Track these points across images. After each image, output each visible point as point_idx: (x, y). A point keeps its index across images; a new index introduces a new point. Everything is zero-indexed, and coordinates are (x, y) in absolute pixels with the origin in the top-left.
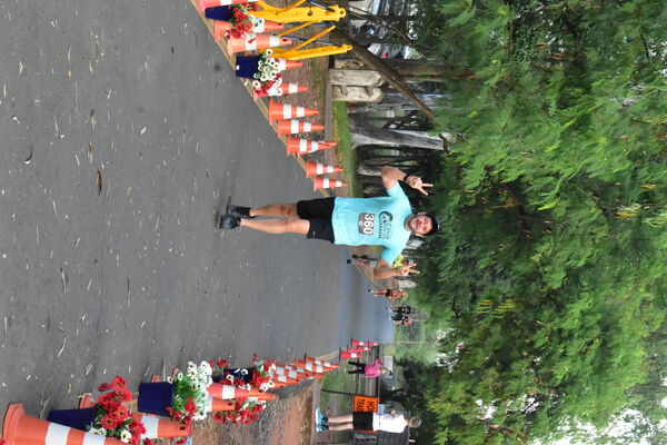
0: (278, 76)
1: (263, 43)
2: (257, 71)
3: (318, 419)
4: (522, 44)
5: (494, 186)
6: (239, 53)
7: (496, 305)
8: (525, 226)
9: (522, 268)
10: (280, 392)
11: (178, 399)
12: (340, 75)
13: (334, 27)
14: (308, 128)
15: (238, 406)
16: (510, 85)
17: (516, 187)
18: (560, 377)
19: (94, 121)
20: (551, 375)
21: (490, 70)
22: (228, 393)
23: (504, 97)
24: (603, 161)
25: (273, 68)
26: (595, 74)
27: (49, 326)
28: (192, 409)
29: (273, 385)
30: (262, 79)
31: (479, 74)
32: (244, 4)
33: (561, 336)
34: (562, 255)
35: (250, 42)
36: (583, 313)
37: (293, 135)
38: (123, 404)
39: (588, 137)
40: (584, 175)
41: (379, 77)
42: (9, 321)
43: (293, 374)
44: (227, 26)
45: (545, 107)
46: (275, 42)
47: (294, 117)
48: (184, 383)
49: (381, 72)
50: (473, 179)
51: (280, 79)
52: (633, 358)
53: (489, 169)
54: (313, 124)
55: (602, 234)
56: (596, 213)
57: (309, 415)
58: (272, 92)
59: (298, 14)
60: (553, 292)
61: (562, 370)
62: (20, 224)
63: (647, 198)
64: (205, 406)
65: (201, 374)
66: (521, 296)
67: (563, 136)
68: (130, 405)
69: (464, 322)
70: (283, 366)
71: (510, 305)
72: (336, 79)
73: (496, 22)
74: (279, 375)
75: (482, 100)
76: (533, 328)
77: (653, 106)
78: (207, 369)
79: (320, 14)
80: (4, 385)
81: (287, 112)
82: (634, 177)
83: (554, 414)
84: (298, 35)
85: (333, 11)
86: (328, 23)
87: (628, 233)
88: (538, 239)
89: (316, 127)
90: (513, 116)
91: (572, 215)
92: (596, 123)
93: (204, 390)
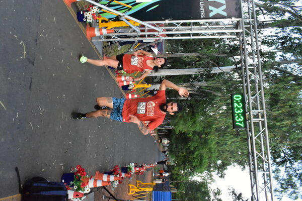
3: (154, 175)
5: (181, 133)
7: (182, 153)
8: (186, 140)
9: (187, 147)
10: (147, 170)
11: (128, 170)
15: (139, 171)
17: (184, 133)
22: (137, 169)
24: (198, 128)
26: (196, 114)
28: (131, 172)
33: (194, 158)
34: (192, 146)
36: (197, 154)
39: (196, 124)
40: (195, 131)
45: (188, 120)
48: (129, 167)
50: (177, 132)
52: (206, 161)
55: (199, 141)
56: (198, 137)
57: (152, 174)
60: (192, 151)
61: (194, 164)
63: (206, 134)
64: (133, 171)
65: (132, 165)
66: (186, 152)
67: (192, 124)
68: (120, 171)
69: (177, 157)
71: (185, 154)
75: (178, 118)
76: (189, 157)
77: (206, 119)
78: (133, 164)
82: (204, 131)
87: (203, 140)
88: (189, 142)
92: (197, 121)
93: (133, 168)
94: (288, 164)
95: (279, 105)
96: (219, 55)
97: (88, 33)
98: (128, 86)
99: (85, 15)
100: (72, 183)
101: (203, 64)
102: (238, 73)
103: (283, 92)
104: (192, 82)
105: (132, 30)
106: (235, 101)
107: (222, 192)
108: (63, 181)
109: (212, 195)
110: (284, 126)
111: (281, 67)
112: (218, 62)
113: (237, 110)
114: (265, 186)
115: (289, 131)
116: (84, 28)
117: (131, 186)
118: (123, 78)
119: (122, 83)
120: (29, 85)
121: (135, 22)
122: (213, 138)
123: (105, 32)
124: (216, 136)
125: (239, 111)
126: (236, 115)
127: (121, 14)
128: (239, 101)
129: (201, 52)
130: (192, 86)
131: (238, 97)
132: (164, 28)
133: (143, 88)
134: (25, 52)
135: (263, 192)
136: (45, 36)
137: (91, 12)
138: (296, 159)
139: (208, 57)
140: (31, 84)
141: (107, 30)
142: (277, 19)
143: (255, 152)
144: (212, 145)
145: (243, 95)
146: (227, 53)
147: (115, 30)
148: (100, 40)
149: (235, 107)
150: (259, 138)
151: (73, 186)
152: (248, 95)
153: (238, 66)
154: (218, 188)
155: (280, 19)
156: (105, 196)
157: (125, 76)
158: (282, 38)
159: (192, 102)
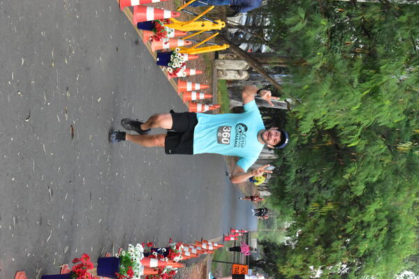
0: (183, 64)
1: (174, 44)
2: (170, 62)
4: (336, 43)
5: (319, 132)
6: (158, 51)
7: (321, 207)
8: (340, 156)
9: (337, 182)
10: (186, 262)
11: (122, 267)
12: (222, 63)
13: (218, 33)
14: (202, 96)
15: (160, 272)
16: (328, 69)
17: (334, 132)
18: (362, 251)
19: (68, 95)
20: (356, 250)
21: (316, 59)
22: (154, 263)
23: (325, 76)
24: (388, 115)
25: (180, 59)
26: (383, 61)
27: (41, 223)
28: (131, 273)
29: (182, 259)
30: (173, 67)
31: (309, 61)
32: (162, 20)
33: (363, 226)
34: (363, 175)
35: (166, 43)
36: (376, 211)
37: (193, 101)
38: (88, 271)
39: (379, 101)
40: (376, 124)
41: (246, 64)
42: (16, 220)
43: (194, 251)
44: (151, 34)
45: (351, 82)
46: (181, 43)
47: (193, 90)
48: (126, 257)
49: (247, 61)
50: (306, 127)
51: (185, 67)
52: (408, 239)
53: (316, 121)
54: (205, 94)
55: (387, 160)
56: (384, 148)
57: (204, 276)
58: (180, 74)
59: (195, 25)
60: (358, 198)
61: (363, 247)
62: (23, 159)
63: (416, 138)
64: (140, 271)
65: (136, 252)
66: (337, 200)
67: (364, 100)
68: (92, 271)
69: (301, 217)
70: (188, 246)
71: (330, 207)
72: (220, 65)
73: (319, 29)
74: (185, 252)
75: (311, 78)
76: (345, 221)
77: (418, 81)
78: (140, 248)
79: (209, 25)
80: (13, 260)
81: (189, 87)
82: (407, 125)
83: (359, 275)
84: (196, 39)
85: (217, 23)
86: (214, 31)
87: (404, 160)
88: (347, 165)
89: (207, 96)
90: (331, 88)
91: (369, 150)
92: (384, 92)
93: (139, 261)
159: (367, 16)
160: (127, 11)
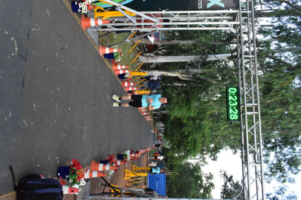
4: (179, 96)
5: (176, 119)
7: (177, 138)
8: (181, 125)
10: (142, 154)
11: (124, 157)
15: (135, 157)
17: (179, 119)
20: (186, 149)
21: (174, 100)
22: (133, 155)
23: (177, 104)
24: (193, 114)
26: (191, 100)
27: (100, 146)
28: (127, 159)
32: (134, 90)
33: (188, 143)
34: (187, 129)
36: (191, 139)
39: (190, 110)
40: (190, 116)
43: (144, 151)
45: (183, 106)
48: (125, 154)
50: (172, 118)
52: (199, 145)
53: (175, 116)
55: (193, 126)
56: (192, 122)
57: (147, 157)
60: (186, 136)
61: (188, 148)
63: (200, 120)
64: (129, 158)
65: (128, 153)
66: (181, 137)
67: (187, 110)
68: (115, 159)
69: (172, 141)
71: (179, 138)
73: (175, 93)
74: (142, 151)
75: (173, 105)
76: (183, 142)
77: (200, 105)
78: (129, 151)
79: (146, 91)
80: (91, 157)
82: (198, 116)
83: (187, 156)
87: (197, 126)
88: (183, 127)
90: (178, 107)
92: (192, 108)
93: (129, 155)
94: (278, 150)
95: (272, 94)
96: (215, 43)
97: (83, 24)
98: (124, 74)
99: (79, 6)
100: (67, 177)
101: (199, 52)
102: (234, 61)
103: (277, 81)
104: (188, 68)
105: (128, 20)
106: (230, 94)
107: (214, 177)
108: (59, 174)
109: (204, 179)
110: (276, 113)
111: (275, 55)
112: (214, 50)
113: (232, 103)
114: (256, 178)
115: (280, 118)
116: (79, 19)
117: (126, 171)
118: (119, 67)
119: (118, 72)
120: (22, 82)
121: (131, 13)
122: (207, 124)
123: (100, 22)
124: (210, 121)
125: (233, 104)
126: (230, 108)
127: (117, 5)
128: (234, 94)
129: (197, 40)
130: (188, 73)
131: (233, 90)
132: (160, 18)
133: (139, 76)
134: (16, 49)
135: (255, 183)
136: (38, 30)
137: (86, 3)
138: (285, 145)
139: (204, 45)
140: (24, 81)
141: (103, 20)
142: (274, 8)
143: (248, 145)
144: (206, 130)
145: (238, 88)
146: (224, 41)
147: (111, 20)
148: (96, 30)
149: (230, 100)
150: (252, 130)
151: (68, 179)
152: (243, 89)
153: (233, 54)
154: (210, 173)
155: (277, 8)
156: (101, 183)
157: (121, 65)
158: (277, 28)
159: (187, 88)
160: (124, 88)
